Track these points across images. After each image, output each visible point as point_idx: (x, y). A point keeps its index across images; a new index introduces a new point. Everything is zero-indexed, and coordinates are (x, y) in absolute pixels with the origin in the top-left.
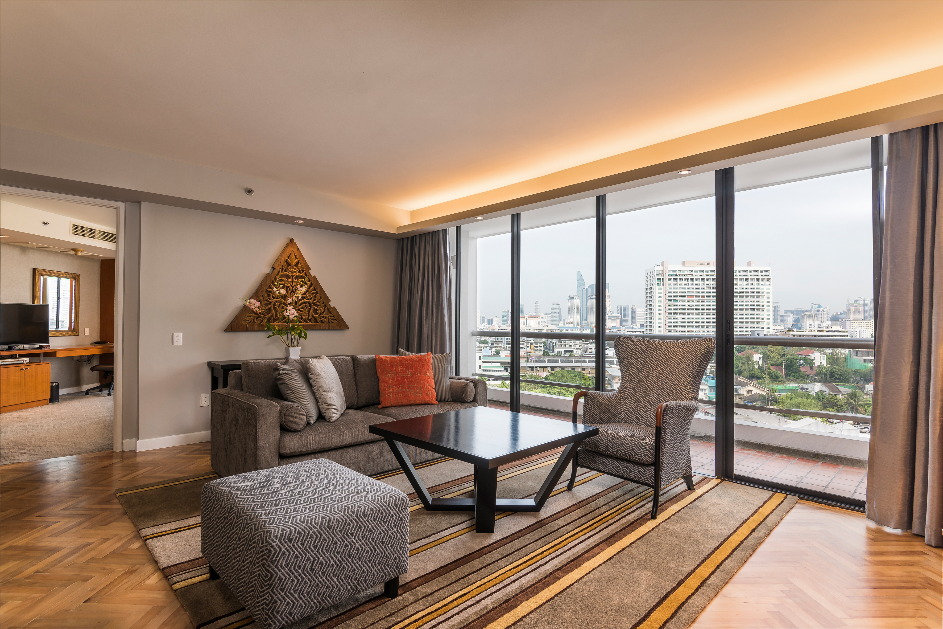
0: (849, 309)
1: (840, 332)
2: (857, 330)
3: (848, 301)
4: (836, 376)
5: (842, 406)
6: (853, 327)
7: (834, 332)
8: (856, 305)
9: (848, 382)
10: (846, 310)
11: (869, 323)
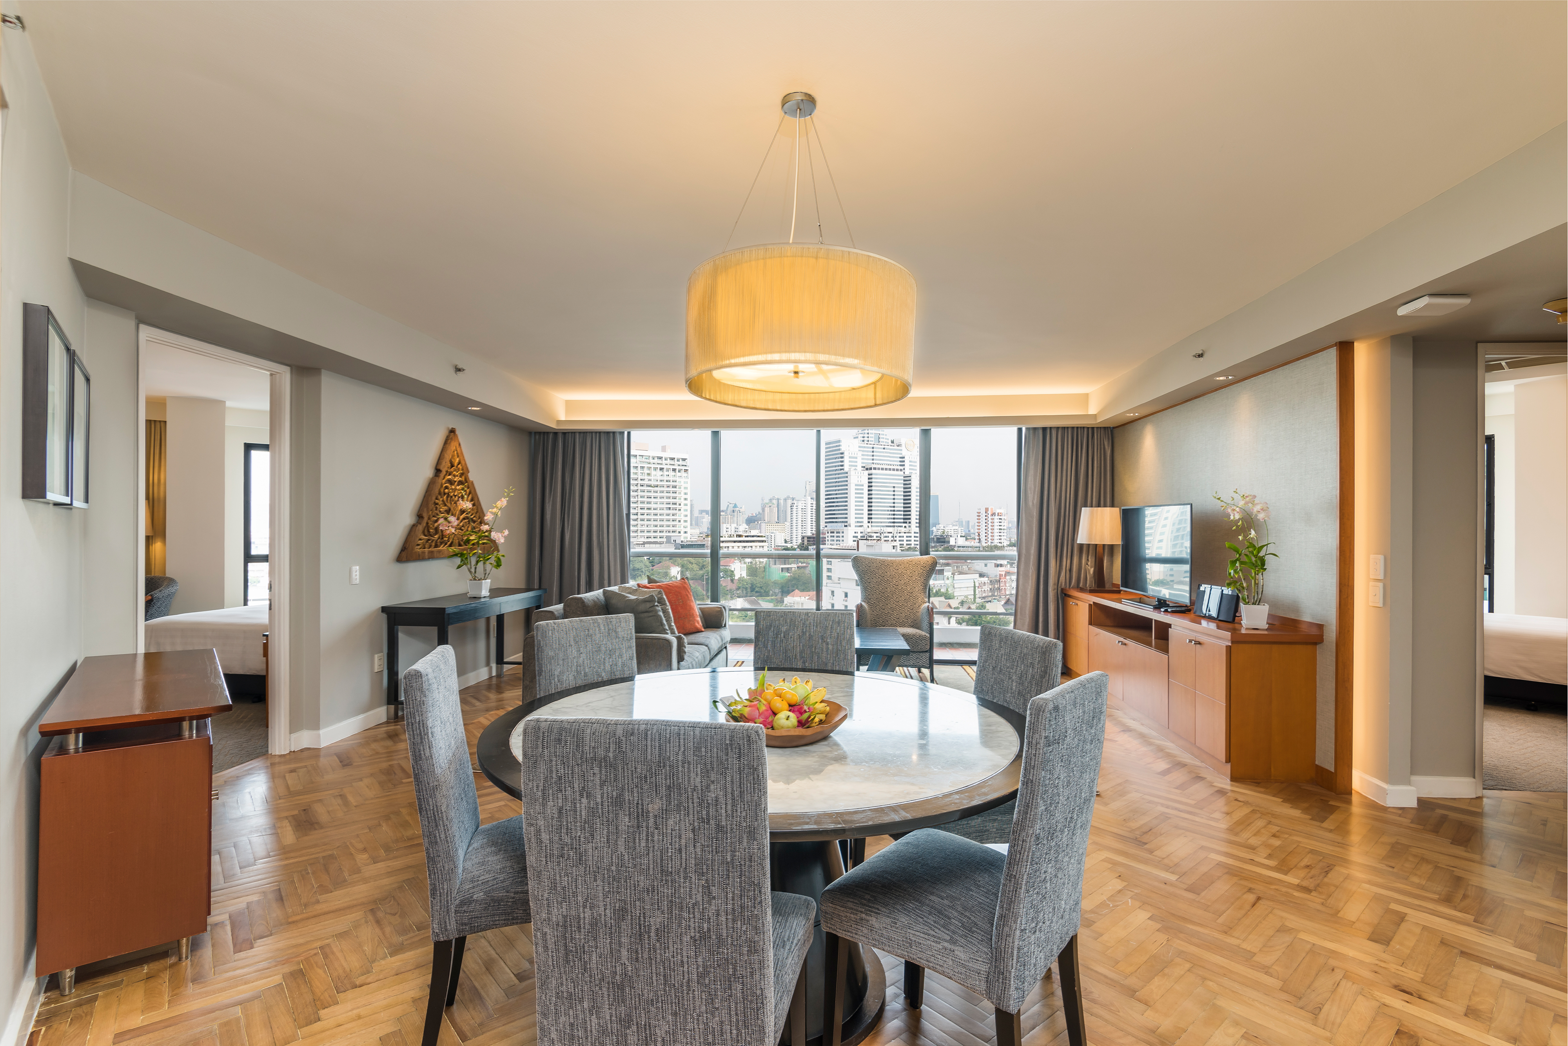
0: (763, 510)
1: (759, 536)
2: (772, 534)
3: (763, 500)
4: (757, 589)
6: (768, 531)
7: (753, 536)
8: (771, 505)
9: (768, 595)
10: (761, 511)
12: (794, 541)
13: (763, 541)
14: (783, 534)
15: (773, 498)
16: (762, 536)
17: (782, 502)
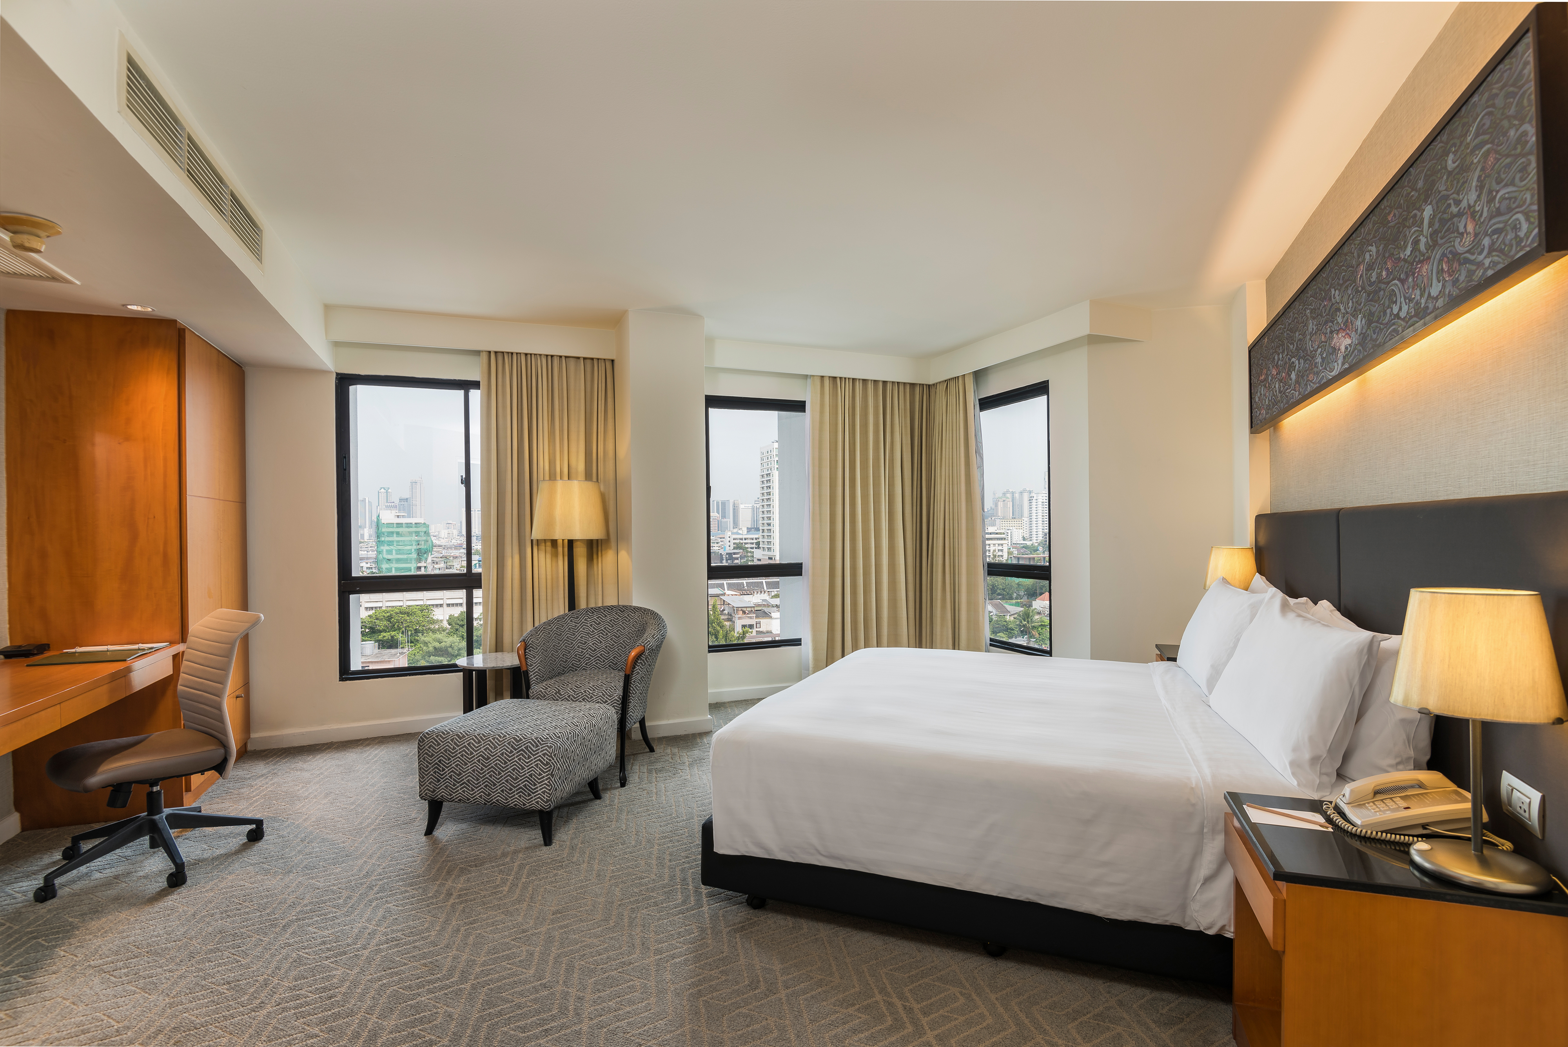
0: (996, 505)
1: (997, 534)
2: (1008, 531)
3: (994, 494)
4: (999, 591)
5: (1013, 630)
6: (1004, 527)
7: (991, 534)
8: (1004, 499)
9: (1011, 598)
10: (993, 507)
11: (1020, 522)
12: (1034, 538)
13: (1001, 539)
14: (1022, 531)
15: (1008, 492)
16: (1000, 534)
17: (1017, 495)
